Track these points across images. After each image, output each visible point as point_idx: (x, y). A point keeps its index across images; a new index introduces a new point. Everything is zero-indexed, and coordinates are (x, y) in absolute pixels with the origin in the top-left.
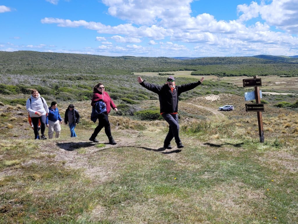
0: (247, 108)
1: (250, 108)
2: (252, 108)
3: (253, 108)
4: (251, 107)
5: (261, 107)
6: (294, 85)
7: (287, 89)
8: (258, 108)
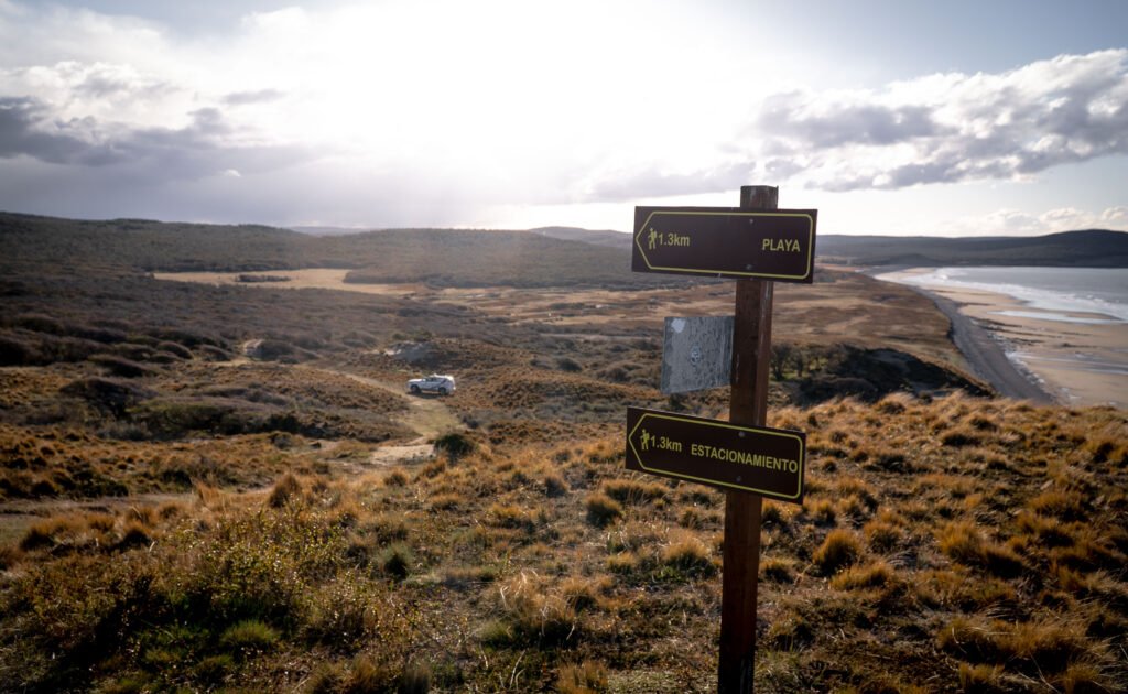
0: (637, 439)
1: (667, 444)
2: (687, 448)
3: (698, 450)
4: (677, 446)
5: (777, 464)
6: (648, 313)
7: (629, 323)
8: (740, 457)
